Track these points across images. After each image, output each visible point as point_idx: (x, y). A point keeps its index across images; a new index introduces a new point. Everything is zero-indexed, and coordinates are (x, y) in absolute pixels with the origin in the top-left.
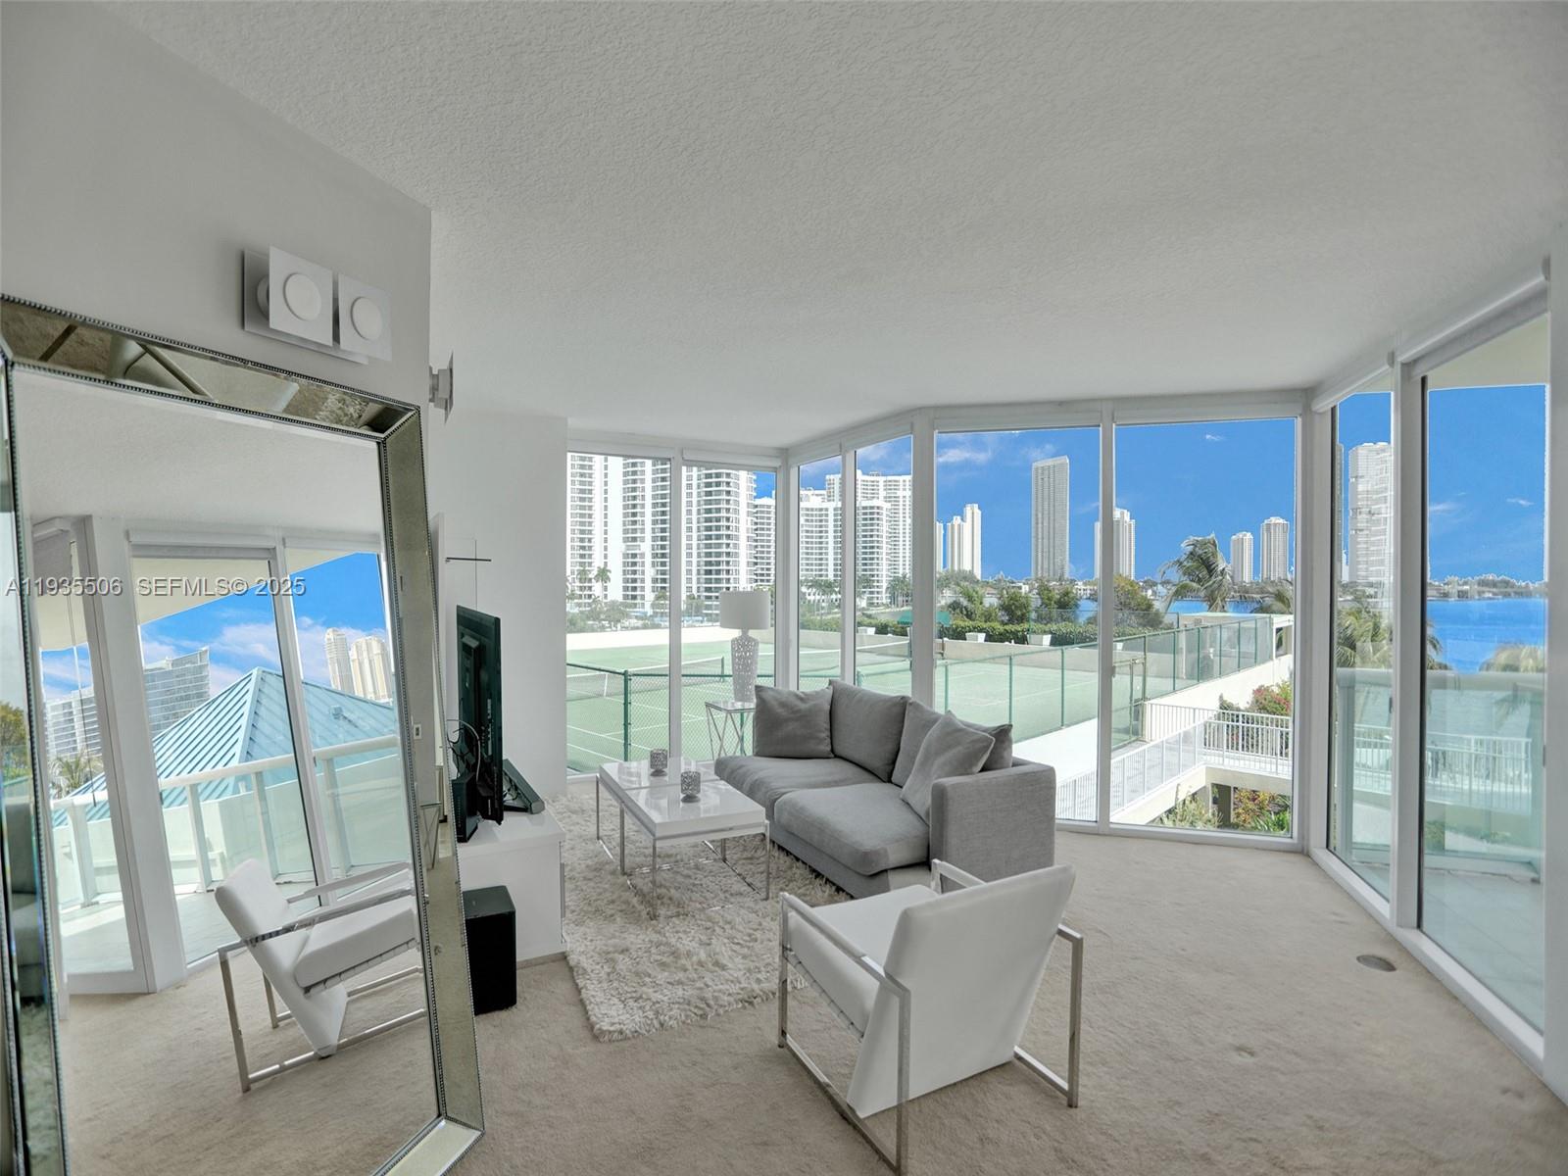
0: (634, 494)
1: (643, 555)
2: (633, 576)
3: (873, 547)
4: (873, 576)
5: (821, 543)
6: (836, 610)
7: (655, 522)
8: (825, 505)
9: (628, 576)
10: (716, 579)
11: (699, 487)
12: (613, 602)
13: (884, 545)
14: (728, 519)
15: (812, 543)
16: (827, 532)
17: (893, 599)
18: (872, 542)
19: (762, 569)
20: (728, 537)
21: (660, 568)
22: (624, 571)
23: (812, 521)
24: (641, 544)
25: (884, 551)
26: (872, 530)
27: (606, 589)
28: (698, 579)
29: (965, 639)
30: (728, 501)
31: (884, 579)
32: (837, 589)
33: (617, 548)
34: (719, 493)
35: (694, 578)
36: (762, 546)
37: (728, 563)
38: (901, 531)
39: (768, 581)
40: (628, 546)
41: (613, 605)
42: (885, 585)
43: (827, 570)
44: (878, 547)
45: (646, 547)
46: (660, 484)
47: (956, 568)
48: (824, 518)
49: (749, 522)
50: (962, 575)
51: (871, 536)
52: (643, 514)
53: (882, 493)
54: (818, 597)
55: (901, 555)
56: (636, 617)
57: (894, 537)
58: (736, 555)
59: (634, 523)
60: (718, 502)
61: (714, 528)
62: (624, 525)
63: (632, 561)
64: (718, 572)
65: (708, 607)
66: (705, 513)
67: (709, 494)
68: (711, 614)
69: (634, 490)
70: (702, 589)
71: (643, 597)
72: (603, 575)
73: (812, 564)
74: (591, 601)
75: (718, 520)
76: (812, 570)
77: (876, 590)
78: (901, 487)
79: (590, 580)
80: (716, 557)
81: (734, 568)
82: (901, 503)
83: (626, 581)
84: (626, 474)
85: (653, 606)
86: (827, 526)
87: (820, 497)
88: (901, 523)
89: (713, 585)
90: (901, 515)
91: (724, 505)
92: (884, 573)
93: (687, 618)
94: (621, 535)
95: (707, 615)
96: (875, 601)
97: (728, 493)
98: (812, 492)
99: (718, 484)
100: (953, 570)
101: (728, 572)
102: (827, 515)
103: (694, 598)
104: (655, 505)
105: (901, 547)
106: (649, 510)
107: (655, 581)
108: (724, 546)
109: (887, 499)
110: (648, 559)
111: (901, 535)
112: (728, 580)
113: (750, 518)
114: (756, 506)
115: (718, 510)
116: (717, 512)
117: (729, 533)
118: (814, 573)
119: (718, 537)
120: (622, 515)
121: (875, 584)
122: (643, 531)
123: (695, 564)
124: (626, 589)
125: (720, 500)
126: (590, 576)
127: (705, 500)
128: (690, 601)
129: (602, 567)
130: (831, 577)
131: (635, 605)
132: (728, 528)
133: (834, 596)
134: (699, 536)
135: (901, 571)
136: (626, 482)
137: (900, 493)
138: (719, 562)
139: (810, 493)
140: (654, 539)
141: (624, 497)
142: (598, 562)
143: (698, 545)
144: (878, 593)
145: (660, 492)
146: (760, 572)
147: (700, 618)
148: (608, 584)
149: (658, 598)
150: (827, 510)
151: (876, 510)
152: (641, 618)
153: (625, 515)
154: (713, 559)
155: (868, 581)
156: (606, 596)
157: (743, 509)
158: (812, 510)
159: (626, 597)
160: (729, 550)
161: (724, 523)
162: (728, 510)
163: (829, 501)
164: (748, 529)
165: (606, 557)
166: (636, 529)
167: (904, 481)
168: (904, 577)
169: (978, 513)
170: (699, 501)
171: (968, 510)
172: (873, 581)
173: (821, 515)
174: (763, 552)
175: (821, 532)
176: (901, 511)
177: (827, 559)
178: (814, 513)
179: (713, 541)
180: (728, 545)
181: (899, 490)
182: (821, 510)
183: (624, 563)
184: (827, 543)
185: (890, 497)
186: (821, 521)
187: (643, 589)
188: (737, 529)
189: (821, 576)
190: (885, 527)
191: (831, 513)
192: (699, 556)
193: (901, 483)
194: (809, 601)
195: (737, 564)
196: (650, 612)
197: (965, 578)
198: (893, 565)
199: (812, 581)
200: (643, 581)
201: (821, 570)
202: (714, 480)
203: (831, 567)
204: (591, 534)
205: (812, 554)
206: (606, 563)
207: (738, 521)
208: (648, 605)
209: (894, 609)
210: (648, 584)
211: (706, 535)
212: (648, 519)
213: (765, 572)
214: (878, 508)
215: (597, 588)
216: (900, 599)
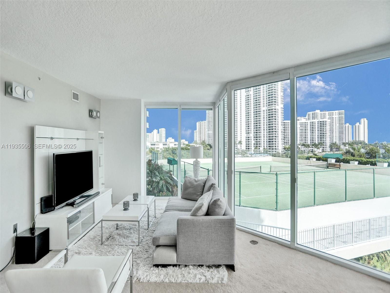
0: (248, 121)
1: (251, 137)
2: (248, 143)
3: (324, 134)
4: (324, 142)
5: (306, 133)
6: (311, 153)
7: (254, 128)
8: (306, 121)
9: (247, 143)
10: (272, 144)
11: (266, 118)
12: (243, 150)
13: (328, 133)
14: (275, 127)
15: (303, 133)
16: (308, 129)
17: (331, 150)
18: (324, 132)
19: (287, 141)
20: (275, 132)
21: (256, 141)
22: (246, 142)
23: (303, 126)
24: (251, 134)
25: (328, 135)
26: (323, 128)
27: (241, 146)
28: (267, 144)
29: (350, 163)
30: (275, 122)
31: (328, 143)
32: (311, 147)
33: (244, 135)
34: (272, 119)
35: (266, 143)
36: (287, 134)
37: (275, 139)
38: (335, 128)
39: (288, 144)
40: (247, 135)
41: (243, 151)
42: (328, 145)
43: (308, 141)
44: (326, 133)
45: (252, 135)
46: (255, 118)
47: (357, 140)
48: (306, 125)
49: (282, 127)
50: (359, 142)
51: (323, 130)
52: (251, 126)
53: (327, 117)
54: (304, 149)
55: (335, 136)
56: (249, 154)
57: (332, 130)
58: (278, 137)
59: (249, 128)
60: (272, 122)
61: (271, 129)
62: (246, 129)
63: (248, 139)
64: (272, 142)
65: (270, 151)
66: (269, 125)
67: (269, 120)
68: (270, 154)
69: (248, 120)
70: (268, 146)
71: (251, 149)
72: (240, 142)
73: (303, 139)
74: (237, 149)
75: (272, 127)
76: (303, 141)
77: (325, 147)
78: (334, 114)
79: (237, 144)
80: (272, 137)
81: (277, 140)
82: (335, 119)
83: (246, 144)
84: (246, 116)
85: (254, 151)
86: (308, 128)
87: (305, 119)
88: (335, 126)
89: (271, 145)
90: (335, 123)
91: (274, 123)
92: (328, 141)
93: (263, 154)
94: (245, 132)
95: (269, 154)
96: (325, 150)
97: (275, 119)
98: (303, 118)
99: (272, 117)
100: (356, 140)
101: (275, 141)
102: (307, 124)
103: (265, 149)
104: (254, 124)
105: (335, 133)
106: (252, 125)
107: (254, 144)
108: (274, 134)
109: (329, 119)
110: (253, 138)
111: (335, 129)
112: (275, 144)
113: (282, 126)
114: (285, 123)
115: (272, 124)
116: (272, 125)
117: (275, 130)
118: (303, 142)
119: (272, 132)
120: (245, 127)
121: (325, 145)
122: (251, 131)
123: (266, 139)
124: (246, 146)
125: (273, 121)
126: (237, 143)
127: (268, 122)
128: (264, 150)
129: (240, 141)
130: (309, 143)
131: (249, 151)
132: (275, 129)
133: (310, 149)
134: (267, 132)
135: (335, 141)
136: (246, 118)
137: (334, 116)
138: (273, 139)
139: (302, 118)
140: (254, 133)
141: (246, 122)
142: (239, 139)
143: (267, 134)
144: (326, 148)
145: (255, 120)
146: (286, 141)
147: (267, 155)
148: (242, 145)
149: (255, 149)
150: (307, 123)
151: (325, 122)
152: (251, 154)
153: (246, 127)
154: (271, 138)
155: (322, 144)
156: (241, 148)
157: (280, 124)
158: (303, 123)
159: (246, 148)
160: (276, 135)
161: (274, 128)
162: (275, 124)
163: (308, 120)
164: (281, 129)
165: (241, 138)
166: (249, 130)
167: (336, 112)
168: (336, 142)
169: (366, 121)
170: (267, 122)
171: (362, 120)
172: (324, 144)
173: (305, 124)
174: (287, 136)
175: (306, 129)
176: (334, 122)
177: (308, 138)
178: (303, 124)
179: (271, 133)
180: (275, 134)
181: (334, 115)
182: (306, 123)
183: (246, 139)
184: (308, 133)
185: (330, 118)
186: (306, 126)
187: (251, 146)
188: (278, 129)
189: (306, 142)
190: (328, 127)
191: (309, 124)
192: (267, 137)
193: (334, 113)
194: (301, 150)
195: (278, 139)
196: (253, 153)
197: (361, 143)
198: (331, 138)
199: (302, 144)
200: (251, 144)
201: (306, 141)
202: (271, 116)
203: (309, 140)
204: (237, 132)
205: (303, 136)
206: (241, 140)
207: (278, 127)
208: (252, 151)
209: (332, 153)
210: (253, 145)
211: (269, 131)
212: (252, 127)
213: (288, 141)
214: (326, 121)
215: (239, 146)
216: (334, 149)
